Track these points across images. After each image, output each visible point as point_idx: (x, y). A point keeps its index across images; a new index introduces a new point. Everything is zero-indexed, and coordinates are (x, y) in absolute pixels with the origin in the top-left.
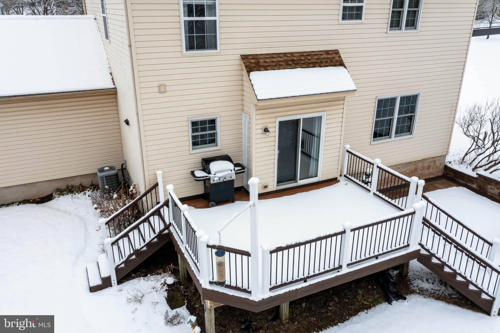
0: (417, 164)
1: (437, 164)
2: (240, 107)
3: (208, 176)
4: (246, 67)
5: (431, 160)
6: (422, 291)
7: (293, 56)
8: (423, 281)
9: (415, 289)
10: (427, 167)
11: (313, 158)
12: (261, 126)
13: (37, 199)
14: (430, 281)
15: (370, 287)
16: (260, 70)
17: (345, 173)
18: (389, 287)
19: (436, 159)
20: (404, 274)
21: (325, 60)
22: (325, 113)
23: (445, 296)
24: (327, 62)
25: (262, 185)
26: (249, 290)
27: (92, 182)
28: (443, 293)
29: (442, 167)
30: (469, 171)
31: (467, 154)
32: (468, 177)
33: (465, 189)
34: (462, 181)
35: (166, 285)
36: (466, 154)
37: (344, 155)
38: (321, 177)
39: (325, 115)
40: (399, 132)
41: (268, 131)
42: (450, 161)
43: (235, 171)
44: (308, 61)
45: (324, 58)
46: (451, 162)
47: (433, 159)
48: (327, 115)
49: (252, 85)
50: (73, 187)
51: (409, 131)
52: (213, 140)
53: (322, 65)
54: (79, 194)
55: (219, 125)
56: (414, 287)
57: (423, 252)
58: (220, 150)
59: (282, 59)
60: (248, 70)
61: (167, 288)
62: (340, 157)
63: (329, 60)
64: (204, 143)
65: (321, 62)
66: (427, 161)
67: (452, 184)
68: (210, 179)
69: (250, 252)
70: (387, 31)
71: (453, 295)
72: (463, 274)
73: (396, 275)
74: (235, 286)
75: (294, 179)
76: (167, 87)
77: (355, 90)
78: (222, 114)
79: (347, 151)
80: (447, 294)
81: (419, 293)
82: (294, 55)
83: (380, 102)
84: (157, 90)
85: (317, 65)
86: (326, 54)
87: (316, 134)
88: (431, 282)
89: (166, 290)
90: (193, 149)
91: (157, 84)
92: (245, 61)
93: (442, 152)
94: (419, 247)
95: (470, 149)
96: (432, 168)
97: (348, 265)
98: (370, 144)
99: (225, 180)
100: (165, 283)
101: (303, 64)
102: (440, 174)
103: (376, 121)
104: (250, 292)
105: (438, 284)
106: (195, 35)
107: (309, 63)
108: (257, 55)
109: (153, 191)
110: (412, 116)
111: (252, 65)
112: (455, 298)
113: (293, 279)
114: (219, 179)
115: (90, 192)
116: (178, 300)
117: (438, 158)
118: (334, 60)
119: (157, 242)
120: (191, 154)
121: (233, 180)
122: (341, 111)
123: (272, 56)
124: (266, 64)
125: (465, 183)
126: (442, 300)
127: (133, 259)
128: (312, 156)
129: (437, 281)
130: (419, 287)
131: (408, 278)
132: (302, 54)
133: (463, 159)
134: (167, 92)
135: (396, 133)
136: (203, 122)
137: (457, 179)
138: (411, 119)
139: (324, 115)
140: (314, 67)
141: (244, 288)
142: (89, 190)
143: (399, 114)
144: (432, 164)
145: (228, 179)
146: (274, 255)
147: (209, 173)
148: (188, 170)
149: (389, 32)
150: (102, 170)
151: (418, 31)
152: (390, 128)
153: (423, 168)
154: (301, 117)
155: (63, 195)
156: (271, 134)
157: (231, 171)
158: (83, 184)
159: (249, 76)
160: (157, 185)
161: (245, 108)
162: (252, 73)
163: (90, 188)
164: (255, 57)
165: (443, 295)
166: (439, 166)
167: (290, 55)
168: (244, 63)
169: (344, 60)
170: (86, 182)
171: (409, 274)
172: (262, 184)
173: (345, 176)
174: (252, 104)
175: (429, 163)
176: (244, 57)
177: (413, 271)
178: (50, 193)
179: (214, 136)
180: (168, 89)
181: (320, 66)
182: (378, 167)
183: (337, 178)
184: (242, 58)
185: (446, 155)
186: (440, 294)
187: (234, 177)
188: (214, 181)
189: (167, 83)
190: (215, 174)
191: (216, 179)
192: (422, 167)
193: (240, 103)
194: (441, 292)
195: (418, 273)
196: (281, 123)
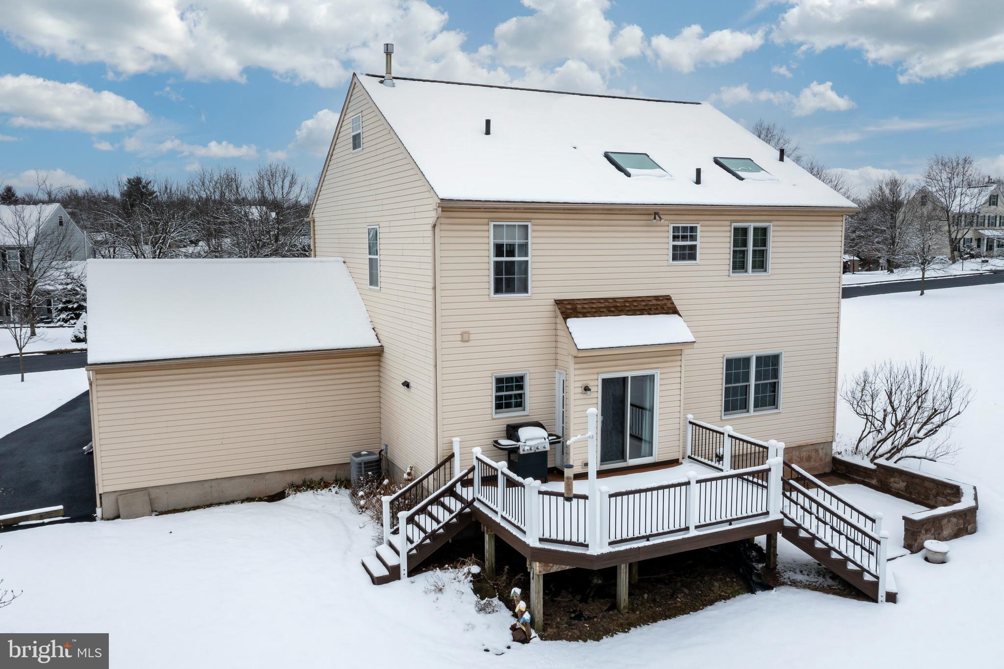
0: (791, 452)
1: (821, 455)
2: (553, 363)
3: (516, 445)
4: (562, 313)
5: (811, 448)
6: (794, 583)
7: (616, 302)
8: (796, 573)
9: (786, 581)
10: (806, 458)
11: (645, 441)
12: (580, 384)
13: (264, 497)
14: (804, 572)
15: (728, 579)
16: (577, 317)
17: (689, 453)
18: (752, 577)
19: (817, 447)
20: (772, 567)
21: (655, 307)
22: (658, 371)
23: (824, 587)
24: (657, 309)
25: (582, 462)
26: (586, 543)
27: (336, 478)
28: (821, 584)
29: (828, 459)
30: (866, 463)
31: (862, 440)
32: (864, 471)
33: (861, 486)
34: (857, 478)
35: (471, 575)
36: (860, 440)
37: (685, 426)
38: (658, 457)
39: (659, 373)
40: (760, 404)
41: (590, 390)
42: (839, 451)
43: (549, 440)
44: (634, 308)
45: (653, 305)
46: (841, 453)
47: (814, 447)
48: (661, 373)
49: (571, 333)
50: (311, 482)
51: (774, 405)
52: (520, 405)
53: (652, 312)
54: (321, 490)
55: (528, 383)
56: (784, 579)
57: (787, 523)
58: (528, 415)
59: (603, 305)
60: (565, 316)
61: (472, 579)
62: (681, 430)
63: (659, 307)
64: (508, 406)
65: (650, 309)
66: (804, 449)
67: (843, 481)
68: (518, 448)
69: (587, 495)
70: (729, 273)
71: (833, 586)
72: (837, 548)
73: (761, 568)
74: (569, 540)
75: (623, 458)
76: (471, 335)
77: (694, 342)
78: (532, 370)
79: (690, 422)
80: (825, 585)
81: (791, 585)
82: (617, 300)
83: (731, 363)
84: (459, 338)
85: (645, 313)
86: (656, 300)
87: (648, 406)
88: (806, 574)
89: (471, 581)
90: (496, 413)
91: (460, 331)
92: (560, 307)
93: (825, 436)
94: (781, 516)
95: (863, 431)
96: (814, 460)
97: (697, 527)
98: (721, 419)
99: (537, 451)
100: (469, 573)
101: (628, 310)
102: (828, 470)
103: (725, 388)
104: (587, 546)
105: (814, 576)
106: (504, 276)
107: (635, 310)
108: (574, 300)
109: (448, 464)
110: (775, 383)
111: (568, 311)
112: (836, 589)
113: (634, 535)
114: (531, 449)
115: (336, 488)
116: (488, 591)
117: (822, 446)
118: (665, 307)
119: (456, 524)
120: (493, 419)
121: (546, 452)
122: (679, 369)
123: (591, 301)
124: (585, 311)
125: (862, 479)
126: (819, 591)
127: (427, 545)
128: (643, 438)
129: (813, 573)
130: (791, 579)
131: (777, 570)
132: (626, 300)
133: (857, 448)
134: (470, 342)
135: (756, 406)
136: (509, 379)
137: (851, 476)
138: (774, 387)
139: (657, 373)
140: (642, 314)
141: (580, 541)
142: (334, 485)
143: (756, 380)
144: (813, 454)
145: (541, 449)
146: (613, 499)
147: (518, 440)
148: (490, 439)
149: (731, 274)
150: (358, 455)
151: (769, 274)
152: (746, 398)
153: (800, 458)
154: (629, 374)
155: (300, 491)
156: (594, 395)
157: (545, 439)
158: (325, 479)
159: (566, 323)
160: (453, 455)
161: (559, 363)
162: (569, 320)
163: (335, 484)
164: (571, 302)
165: (821, 586)
166: (824, 457)
167: (612, 301)
168: (559, 309)
169: (679, 308)
170: (329, 476)
171: (778, 567)
172: (582, 460)
173: (689, 457)
174: (570, 357)
175: (809, 452)
176: (558, 302)
177: (783, 563)
178: (282, 490)
179: (521, 398)
180: (472, 337)
181: (650, 314)
182: (729, 436)
183: (678, 459)
184: (557, 303)
185: (832, 442)
186: (818, 586)
187: (548, 448)
188: (524, 450)
189: (471, 331)
190: (525, 443)
191: (527, 448)
192: (798, 457)
193: (553, 356)
194: (819, 583)
195: (789, 565)
196: (605, 381)
